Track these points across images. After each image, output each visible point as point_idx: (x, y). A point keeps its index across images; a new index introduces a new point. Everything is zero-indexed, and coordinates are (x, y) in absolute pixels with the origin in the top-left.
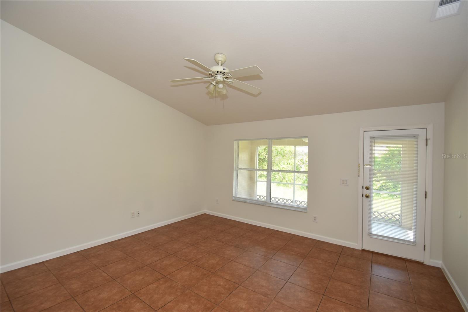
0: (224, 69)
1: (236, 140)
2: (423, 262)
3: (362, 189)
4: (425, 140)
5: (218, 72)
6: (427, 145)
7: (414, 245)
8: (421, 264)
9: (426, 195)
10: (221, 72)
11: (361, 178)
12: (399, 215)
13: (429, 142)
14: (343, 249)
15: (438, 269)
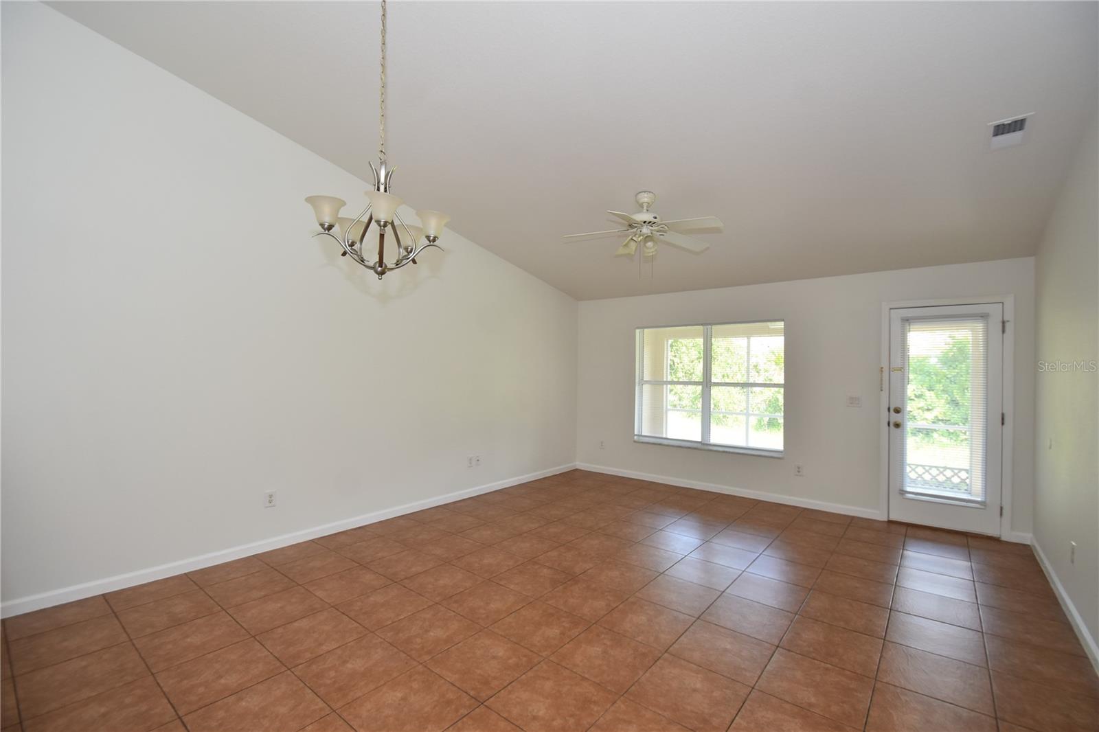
0: (655, 218)
1: (638, 328)
2: (998, 536)
3: (887, 413)
4: (1001, 324)
5: (645, 222)
6: (1003, 332)
7: (983, 507)
8: (996, 540)
9: (1003, 419)
10: (650, 222)
11: (885, 394)
12: (967, 471)
13: (1007, 325)
14: (851, 521)
15: (1026, 547)
